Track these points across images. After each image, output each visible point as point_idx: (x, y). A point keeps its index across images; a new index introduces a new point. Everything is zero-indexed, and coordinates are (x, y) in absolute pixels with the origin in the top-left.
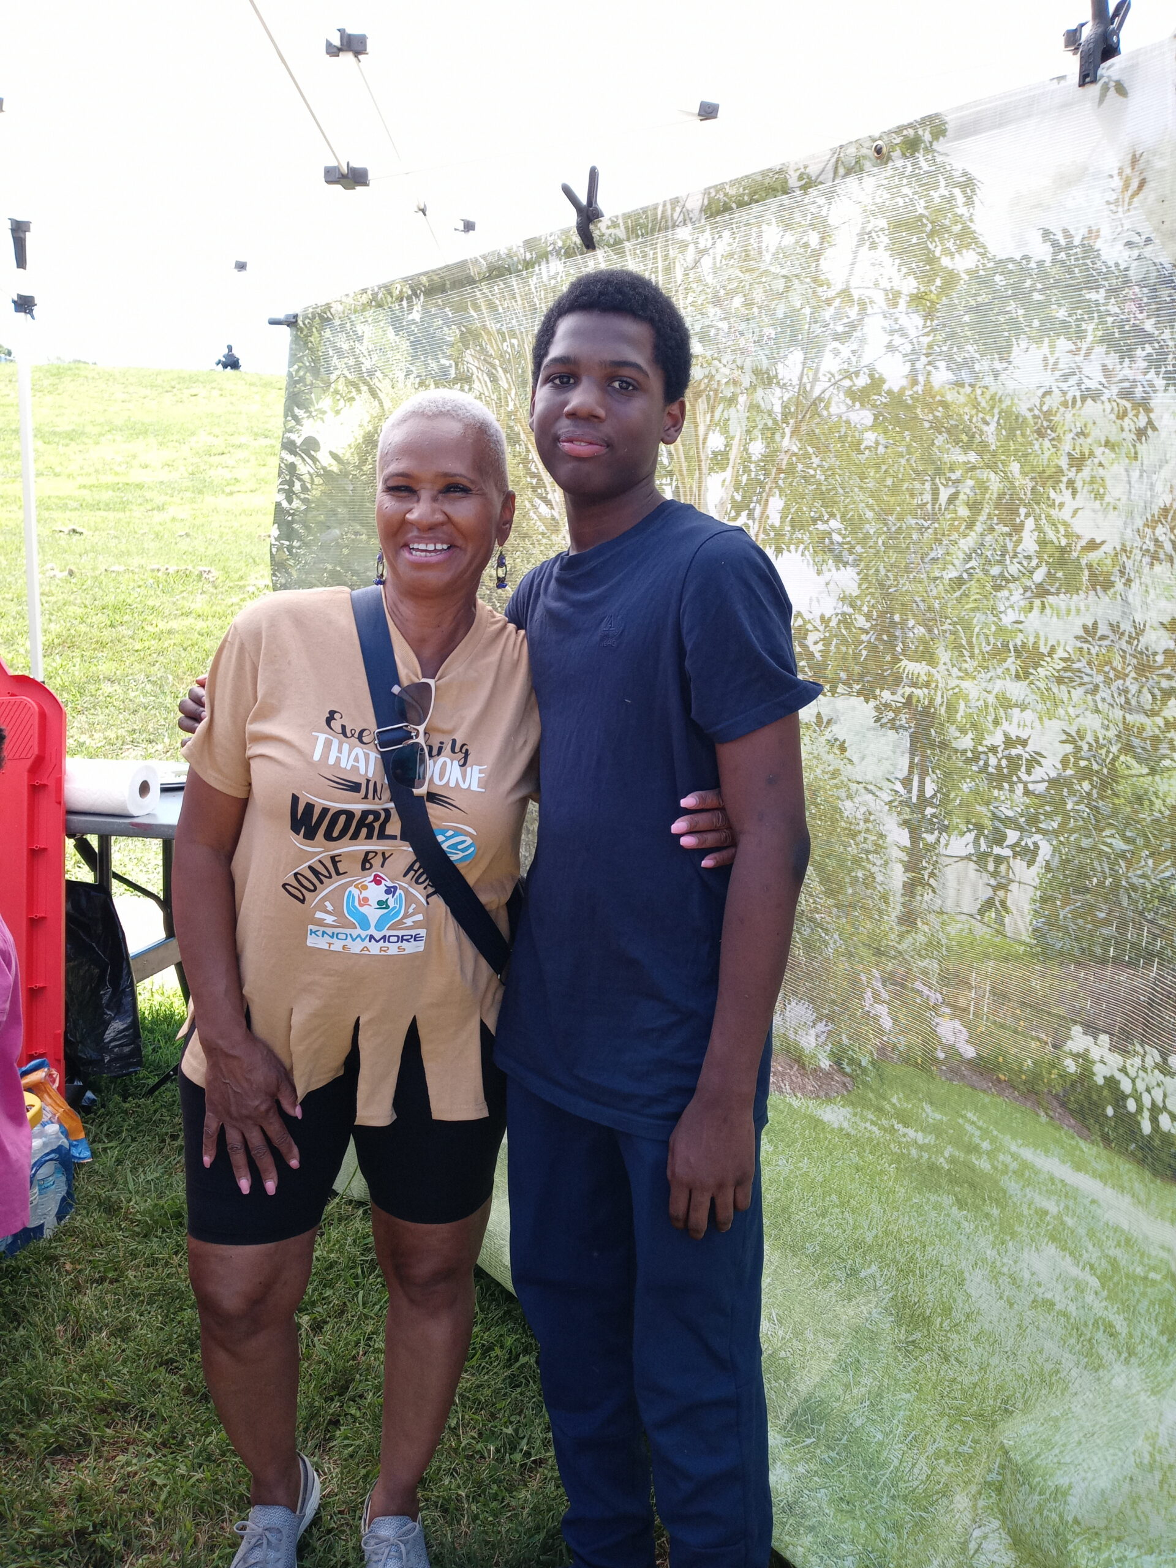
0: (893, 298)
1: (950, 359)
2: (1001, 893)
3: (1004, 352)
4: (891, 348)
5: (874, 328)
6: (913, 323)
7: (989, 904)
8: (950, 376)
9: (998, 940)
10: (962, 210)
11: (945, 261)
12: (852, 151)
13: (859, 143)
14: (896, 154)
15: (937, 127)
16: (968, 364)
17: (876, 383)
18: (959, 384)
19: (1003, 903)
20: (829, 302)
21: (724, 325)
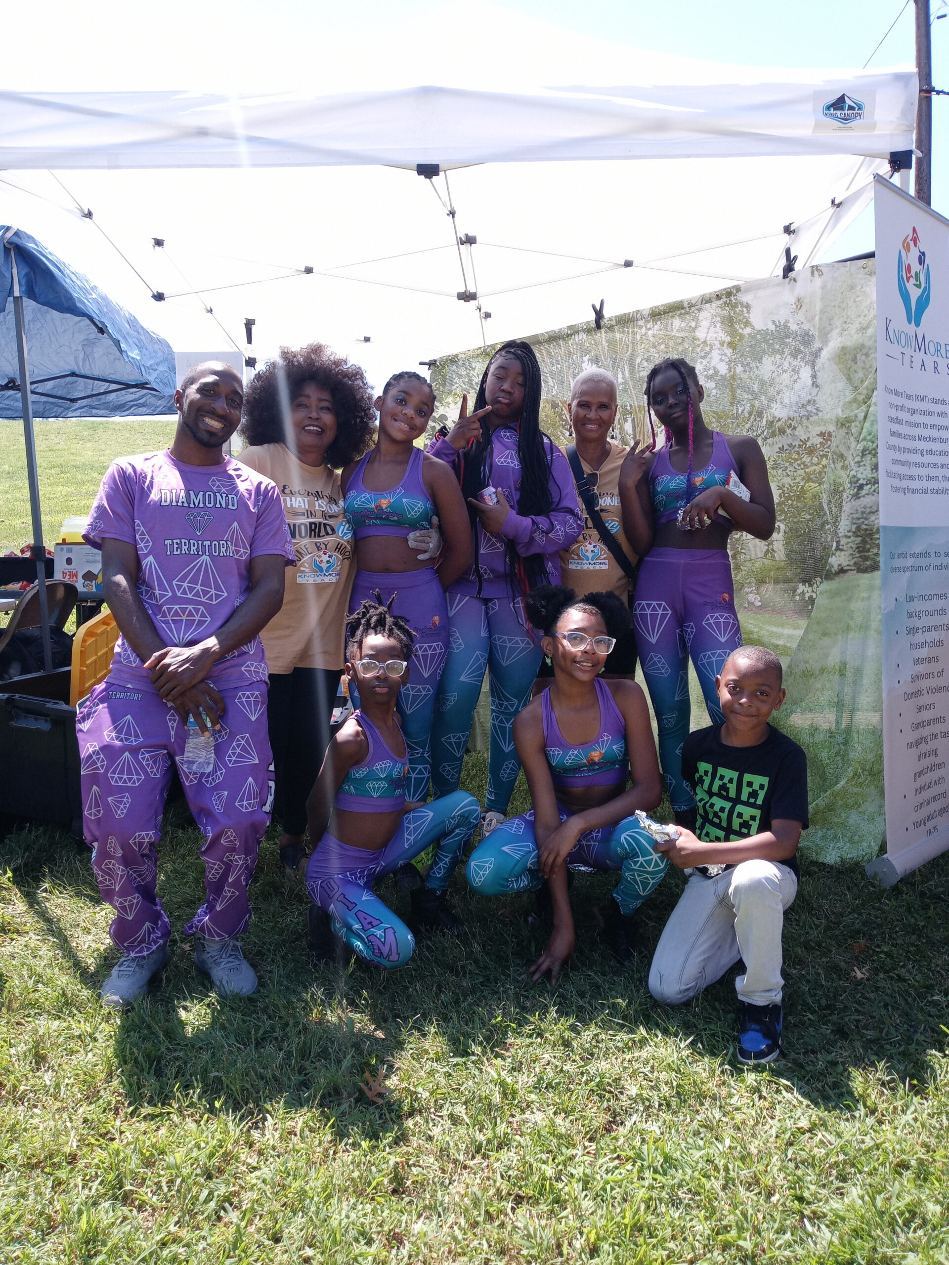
0: (722, 343)
1: (742, 363)
2: (771, 547)
3: (760, 360)
4: (721, 360)
5: (715, 354)
6: (729, 352)
7: (767, 552)
8: (742, 369)
9: (774, 563)
10: (746, 315)
11: (740, 331)
12: (708, 296)
13: (711, 294)
14: (724, 297)
15: (738, 289)
16: (748, 364)
17: (716, 372)
18: (745, 371)
19: (772, 550)
20: (699, 346)
21: (657, 355)
